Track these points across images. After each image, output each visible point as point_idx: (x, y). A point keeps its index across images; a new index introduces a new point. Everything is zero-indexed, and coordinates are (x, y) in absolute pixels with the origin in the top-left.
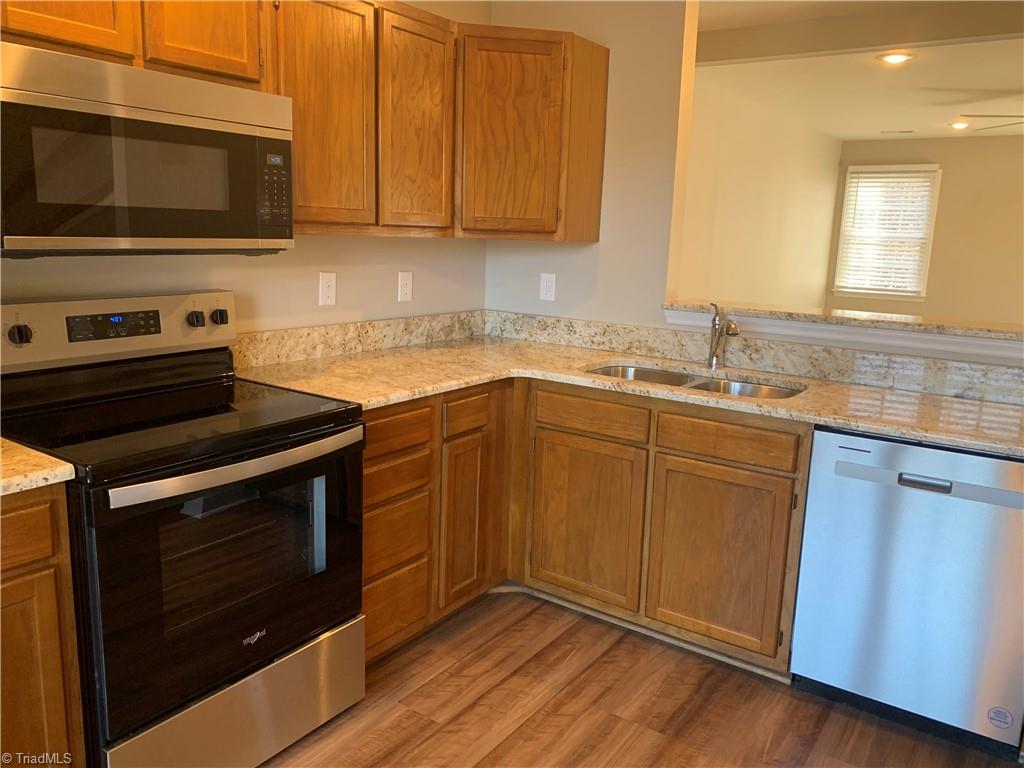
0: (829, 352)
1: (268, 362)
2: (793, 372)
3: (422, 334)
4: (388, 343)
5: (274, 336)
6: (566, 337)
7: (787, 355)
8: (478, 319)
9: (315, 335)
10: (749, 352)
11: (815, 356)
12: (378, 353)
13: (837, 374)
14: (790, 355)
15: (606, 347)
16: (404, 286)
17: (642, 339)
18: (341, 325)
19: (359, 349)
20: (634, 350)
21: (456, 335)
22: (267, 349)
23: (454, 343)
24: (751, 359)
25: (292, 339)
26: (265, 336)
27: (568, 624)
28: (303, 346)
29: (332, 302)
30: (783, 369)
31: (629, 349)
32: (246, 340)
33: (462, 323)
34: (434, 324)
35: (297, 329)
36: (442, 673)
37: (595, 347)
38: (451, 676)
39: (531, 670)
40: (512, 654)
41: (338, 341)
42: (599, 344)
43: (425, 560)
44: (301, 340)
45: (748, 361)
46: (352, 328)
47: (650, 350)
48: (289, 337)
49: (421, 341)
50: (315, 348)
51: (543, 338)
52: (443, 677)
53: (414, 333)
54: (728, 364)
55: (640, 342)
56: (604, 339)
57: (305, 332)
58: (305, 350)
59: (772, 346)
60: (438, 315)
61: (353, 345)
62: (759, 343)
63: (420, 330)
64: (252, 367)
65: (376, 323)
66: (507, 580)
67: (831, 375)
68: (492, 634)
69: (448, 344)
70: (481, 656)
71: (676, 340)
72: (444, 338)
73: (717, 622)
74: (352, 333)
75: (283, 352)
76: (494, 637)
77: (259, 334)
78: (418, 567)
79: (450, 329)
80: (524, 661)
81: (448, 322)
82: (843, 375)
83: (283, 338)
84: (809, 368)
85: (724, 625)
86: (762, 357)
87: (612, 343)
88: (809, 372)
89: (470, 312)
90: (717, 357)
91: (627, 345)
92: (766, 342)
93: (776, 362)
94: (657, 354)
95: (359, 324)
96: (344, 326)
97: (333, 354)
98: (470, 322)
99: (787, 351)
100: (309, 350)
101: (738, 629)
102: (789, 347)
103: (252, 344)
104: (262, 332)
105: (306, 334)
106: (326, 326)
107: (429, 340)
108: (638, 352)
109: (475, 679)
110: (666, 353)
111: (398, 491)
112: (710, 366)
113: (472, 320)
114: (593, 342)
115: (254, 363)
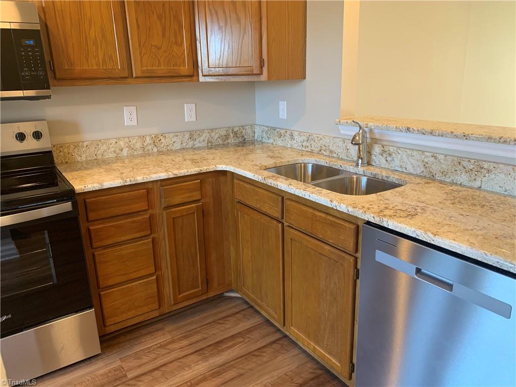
0: (436, 158)
1: (89, 159)
2: (412, 171)
3: (204, 141)
4: (177, 146)
5: (92, 144)
6: (290, 142)
7: (408, 158)
8: (249, 131)
9: (122, 143)
10: (385, 156)
11: (426, 160)
12: (169, 152)
13: (441, 174)
14: (410, 158)
15: (309, 149)
16: (189, 113)
17: (327, 145)
18: (140, 137)
19: (155, 150)
20: (323, 151)
21: (231, 140)
22: (87, 151)
23: (230, 145)
24: (387, 160)
25: (105, 145)
26: (85, 144)
27: (255, 323)
28: (113, 149)
29: (134, 123)
30: (406, 169)
31: (320, 151)
32: (72, 146)
33: (236, 134)
34: (213, 134)
35: (107, 140)
36: (156, 344)
37: (304, 149)
38: (159, 347)
39: (206, 352)
40: (205, 339)
41: (138, 145)
42: (306, 147)
43: (154, 277)
44: (111, 146)
45: (385, 162)
46: (148, 138)
47: (331, 152)
48: (103, 144)
49: (204, 144)
50: (122, 150)
51: (280, 142)
52: (156, 347)
53: (197, 140)
54: (373, 164)
55: (325, 146)
56: (308, 144)
57: (114, 141)
58: (115, 152)
59: (399, 151)
60: (216, 129)
61: (150, 148)
62: (391, 149)
63: (202, 139)
64: (77, 162)
65: (167, 135)
66: (232, 290)
67: (437, 175)
68: (204, 323)
69: (225, 146)
70: (186, 337)
71: (344, 145)
72: (221, 143)
73: (319, 345)
74: (148, 140)
75: (99, 152)
76: (205, 325)
77: (81, 143)
78: (147, 281)
79: (227, 137)
80: (205, 346)
81: (223, 133)
82: (445, 175)
83: (98, 145)
84: (423, 169)
85: (323, 348)
86: (393, 160)
87: (311, 147)
88: (422, 172)
89: (242, 126)
90: (362, 159)
91: (319, 148)
92: (395, 148)
93: (402, 163)
94: (335, 155)
95: (153, 136)
96: (143, 138)
97: (135, 153)
98: (242, 132)
99: (408, 155)
100: (118, 151)
101: (330, 354)
102: (410, 153)
103: (76, 149)
104: (84, 142)
105: (114, 142)
106: (128, 138)
107: (210, 144)
108: (325, 154)
109: (172, 351)
110: (339, 154)
111: (123, 239)
112: (357, 165)
113: (244, 131)
114: (303, 146)
115: (79, 159)
